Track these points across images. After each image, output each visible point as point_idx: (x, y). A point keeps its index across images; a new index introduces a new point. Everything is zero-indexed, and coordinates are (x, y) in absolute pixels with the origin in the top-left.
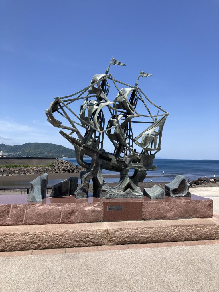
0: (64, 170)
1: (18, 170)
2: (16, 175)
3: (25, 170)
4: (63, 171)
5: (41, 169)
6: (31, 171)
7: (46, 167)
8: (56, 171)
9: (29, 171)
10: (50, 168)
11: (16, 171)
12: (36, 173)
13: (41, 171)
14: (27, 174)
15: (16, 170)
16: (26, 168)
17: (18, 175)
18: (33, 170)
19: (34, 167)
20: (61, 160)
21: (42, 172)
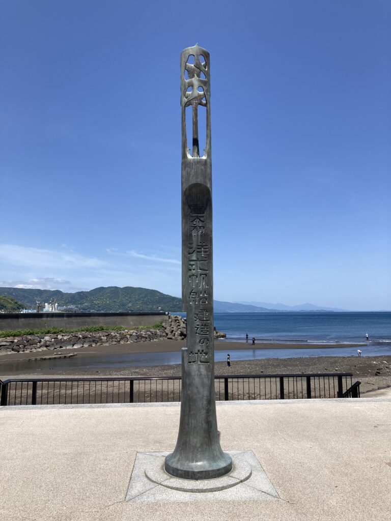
0: (182, 334)
1: (106, 336)
2: (105, 345)
3: (118, 335)
4: (180, 337)
5: (143, 333)
6: (128, 336)
7: (152, 330)
8: (168, 337)
9: (123, 337)
10: (158, 331)
11: (102, 338)
12: (136, 341)
13: (143, 337)
14: (122, 342)
15: (103, 336)
16: (119, 332)
17: (107, 344)
18: (131, 335)
19: (132, 330)
20: (175, 316)
21: (146, 338)
